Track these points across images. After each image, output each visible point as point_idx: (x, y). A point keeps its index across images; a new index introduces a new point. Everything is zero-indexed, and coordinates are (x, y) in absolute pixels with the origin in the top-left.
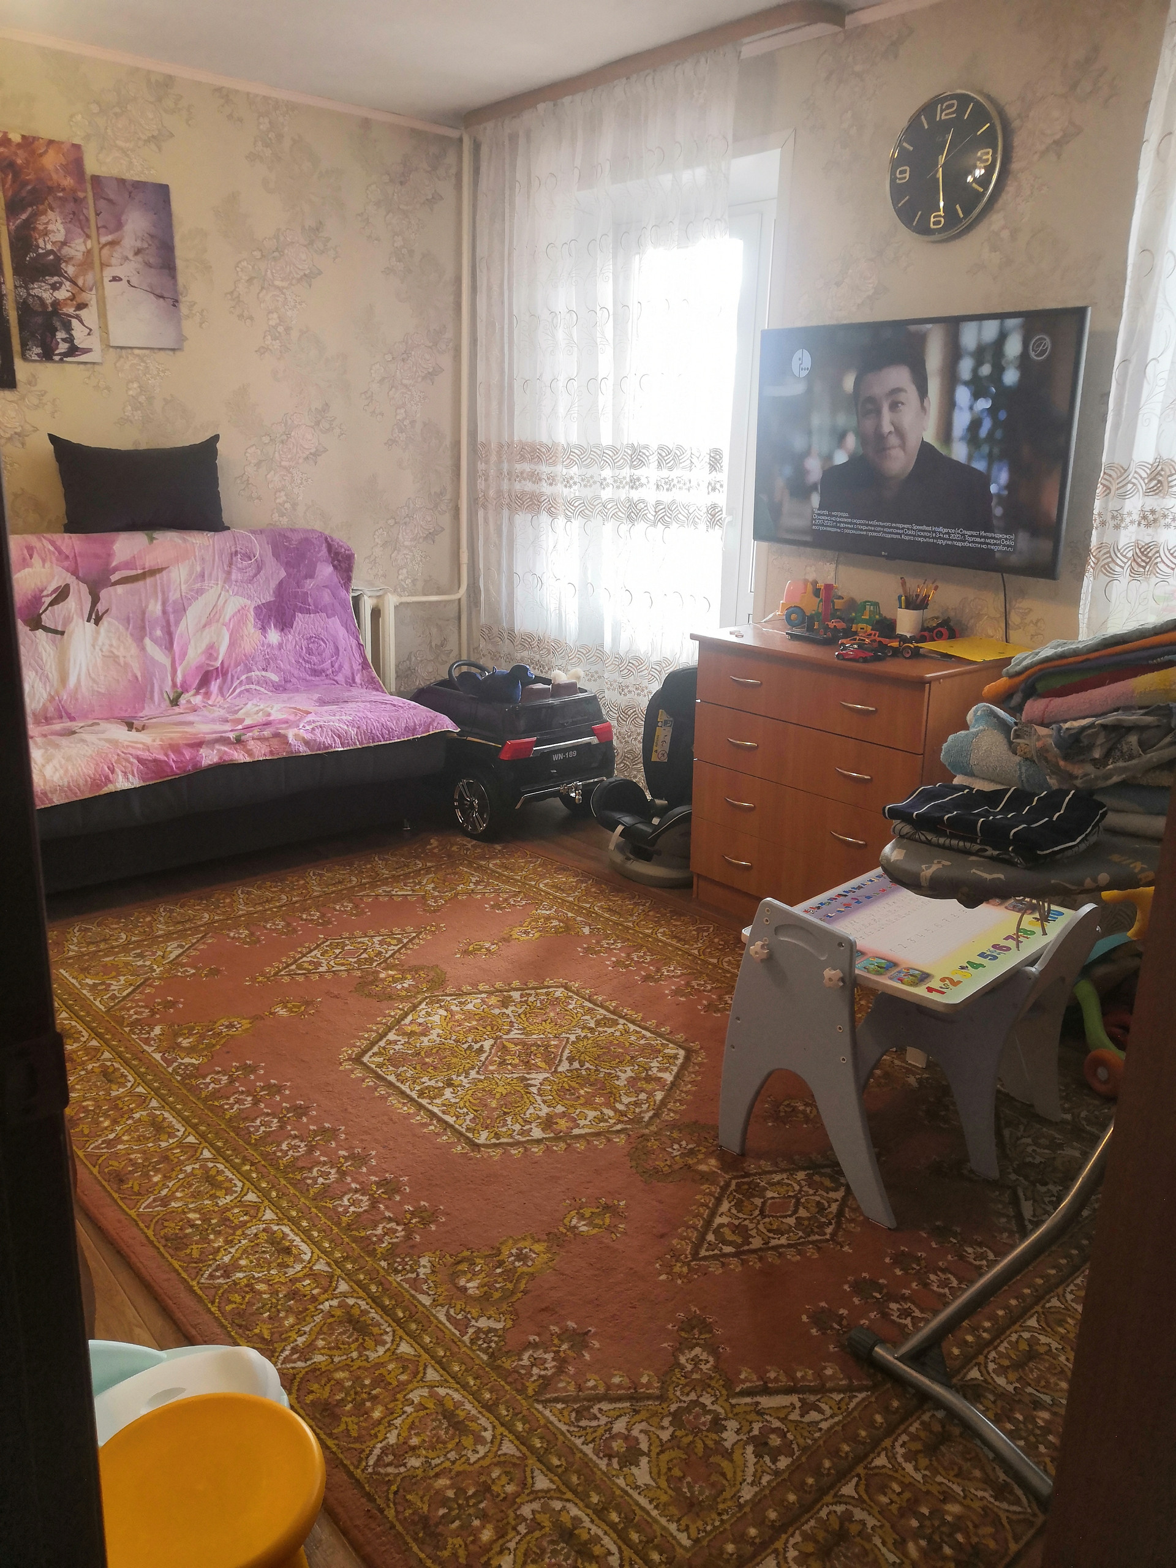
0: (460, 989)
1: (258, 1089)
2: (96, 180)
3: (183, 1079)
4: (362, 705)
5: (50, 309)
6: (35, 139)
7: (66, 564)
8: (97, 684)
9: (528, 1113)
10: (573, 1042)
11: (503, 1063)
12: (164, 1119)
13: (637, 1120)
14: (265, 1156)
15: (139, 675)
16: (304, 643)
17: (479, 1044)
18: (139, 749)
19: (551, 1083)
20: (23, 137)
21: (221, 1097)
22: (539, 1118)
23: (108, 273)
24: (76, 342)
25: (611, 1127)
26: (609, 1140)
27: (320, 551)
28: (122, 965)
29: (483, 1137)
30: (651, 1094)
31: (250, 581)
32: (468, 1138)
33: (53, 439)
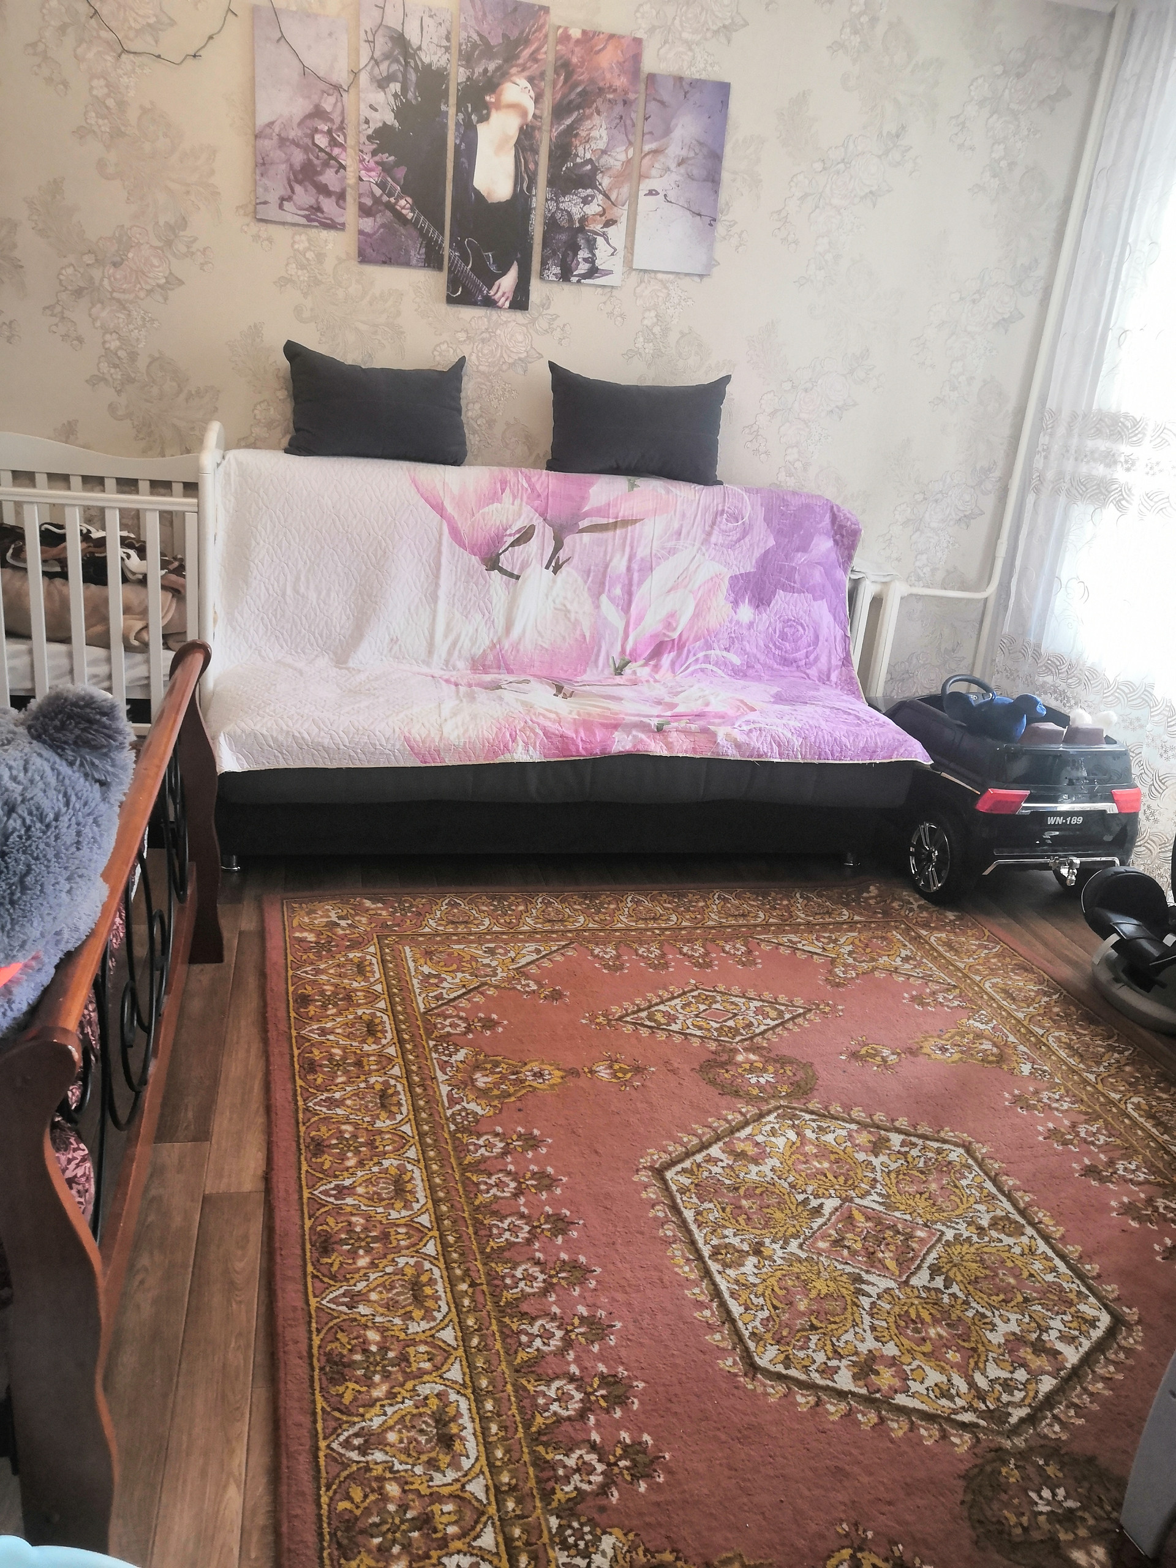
0: (826, 1108)
1: (528, 1175)
2: (652, 78)
3: (457, 1131)
4: (819, 710)
5: (577, 225)
6: (596, 34)
7: (537, 503)
8: (542, 637)
9: (844, 1338)
10: (948, 1244)
11: (838, 1243)
12: (412, 1178)
13: (998, 1416)
14: (492, 1276)
15: (588, 635)
16: (779, 626)
17: (819, 1201)
18: (550, 719)
19: (894, 1301)
20: (584, 32)
21: (482, 1172)
22: (856, 1353)
23: (645, 186)
24: (598, 263)
25: (955, 1412)
26: (944, 1436)
27: (821, 521)
28: (468, 958)
29: (767, 1357)
30: (1035, 1376)
31: (731, 546)
32: (746, 1349)
33: (553, 367)
